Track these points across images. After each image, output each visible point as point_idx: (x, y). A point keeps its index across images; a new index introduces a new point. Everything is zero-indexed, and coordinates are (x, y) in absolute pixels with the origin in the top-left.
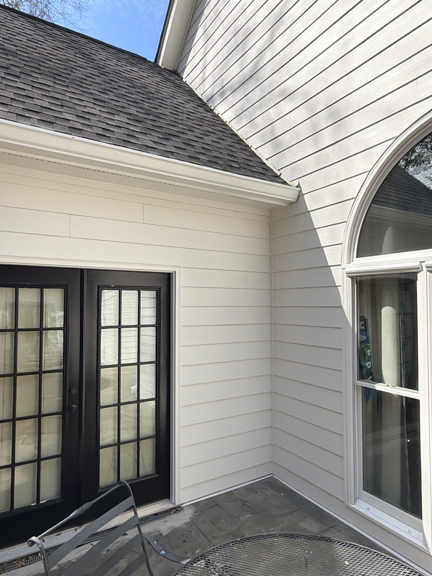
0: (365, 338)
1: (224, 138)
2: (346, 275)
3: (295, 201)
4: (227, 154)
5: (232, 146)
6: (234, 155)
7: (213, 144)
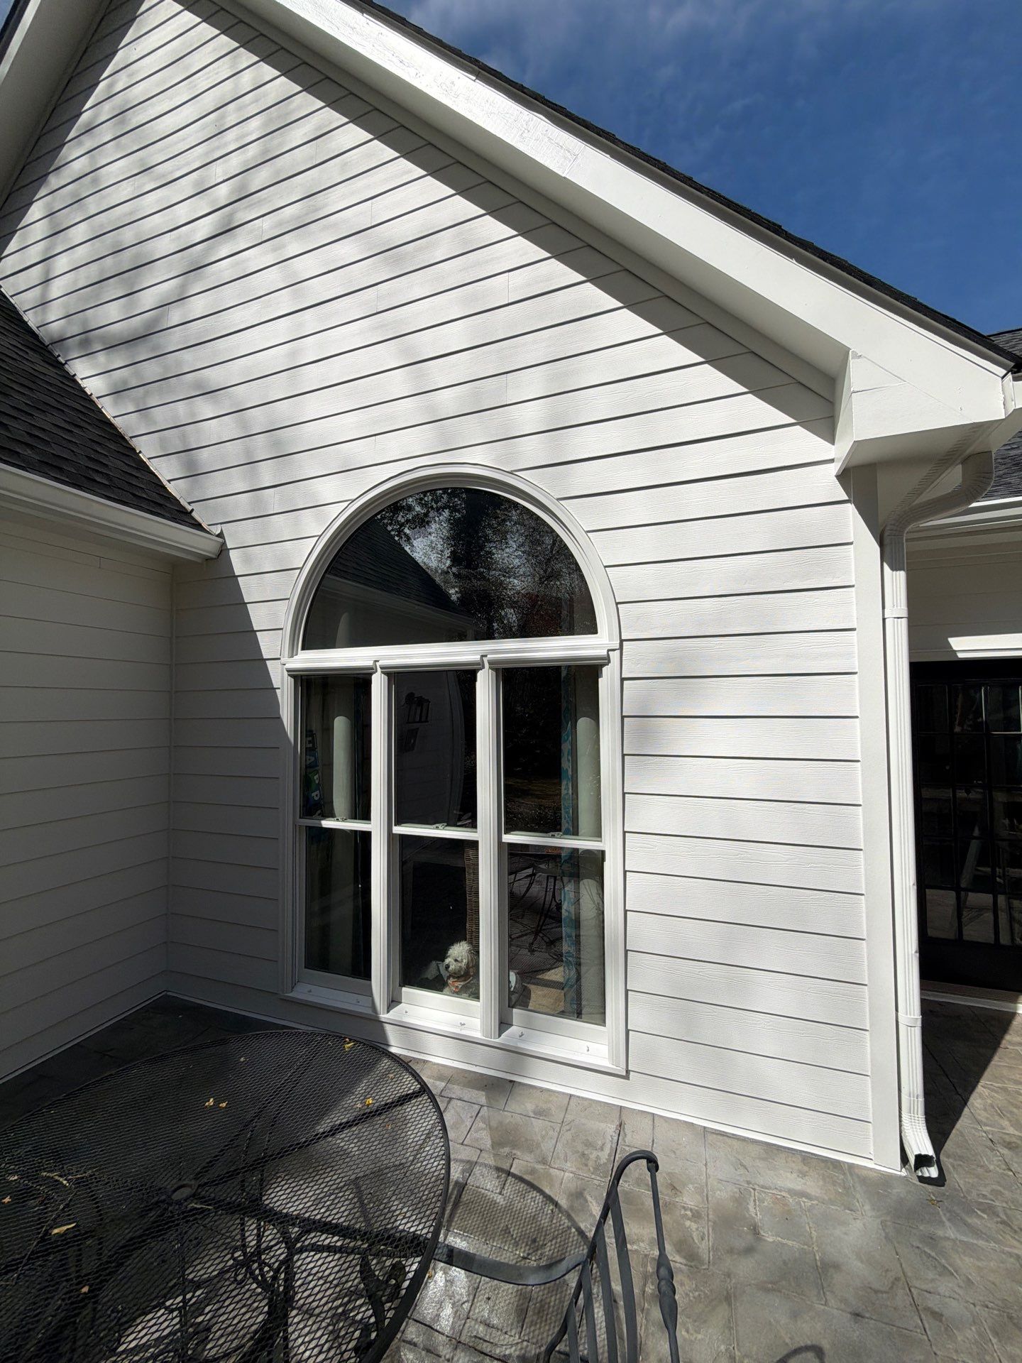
0: (313, 759)
1: (82, 424)
2: (286, 673)
3: (214, 556)
4: (87, 457)
5: (100, 444)
6: (101, 460)
7: (55, 430)
